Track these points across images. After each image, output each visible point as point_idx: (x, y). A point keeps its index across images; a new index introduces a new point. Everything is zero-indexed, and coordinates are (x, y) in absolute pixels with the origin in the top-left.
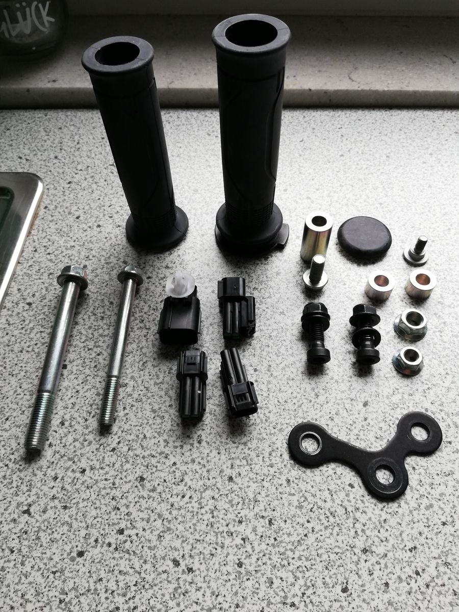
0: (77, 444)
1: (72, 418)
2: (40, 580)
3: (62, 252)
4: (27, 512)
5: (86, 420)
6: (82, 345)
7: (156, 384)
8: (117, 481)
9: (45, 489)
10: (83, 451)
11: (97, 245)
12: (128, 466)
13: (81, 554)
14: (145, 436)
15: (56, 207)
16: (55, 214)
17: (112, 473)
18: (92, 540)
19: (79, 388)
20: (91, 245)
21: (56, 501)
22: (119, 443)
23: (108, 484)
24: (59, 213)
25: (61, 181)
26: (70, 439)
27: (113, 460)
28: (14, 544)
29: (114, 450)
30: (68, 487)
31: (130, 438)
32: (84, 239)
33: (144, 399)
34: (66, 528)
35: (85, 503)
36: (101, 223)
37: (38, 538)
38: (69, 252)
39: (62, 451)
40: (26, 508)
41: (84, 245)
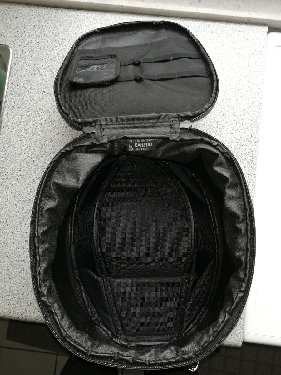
0: (32, 154)
1: (30, 146)
2: (25, 186)
3: (22, 85)
4: (20, 170)
5: (34, 147)
6: (31, 123)
7: (54, 138)
8: (43, 165)
9: (24, 165)
10: (34, 156)
11: (34, 83)
12: (46, 161)
13: (35, 181)
14: (50, 153)
15: (18, 63)
16: (18, 67)
17: (42, 162)
18: (37, 178)
19: (31, 137)
20: (32, 83)
21: (28, 168)
22: (43, 154)
23: (41, 165)
24: (20, 66)
25: (19, 50)
26: (30, 152)
27: (42, 159)
28: (18, 178)
29: (42, 156)
30: (30, 165)
31: (47, 153)
32: (29, 80)
33: (50, 142)
34: (30, 175)
35: (35, 170)
36: (35, 73)
37: (24, 177)
38: (24, 85)
39: (28, 155)
40: (20, 169)
41: (29, 83)
